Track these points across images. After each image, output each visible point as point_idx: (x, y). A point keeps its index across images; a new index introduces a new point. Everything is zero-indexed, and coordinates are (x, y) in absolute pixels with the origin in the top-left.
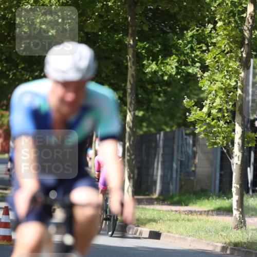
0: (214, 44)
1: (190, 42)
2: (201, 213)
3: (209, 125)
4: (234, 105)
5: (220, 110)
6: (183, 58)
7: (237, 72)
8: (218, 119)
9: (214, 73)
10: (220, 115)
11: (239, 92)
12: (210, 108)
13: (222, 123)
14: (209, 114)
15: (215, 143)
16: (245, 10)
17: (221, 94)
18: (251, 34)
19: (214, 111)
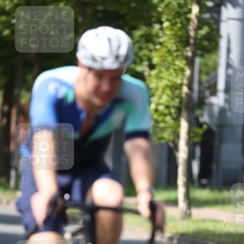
0: (161, 44)
1: (138, 42)
3: (157, 122)
4: (180, 102)
5: (167, 107)
7: (183, 70)
8: (165, 115)
9: (160, 72)
10: (166, 111)
11: (185, 89)
12: (158, 104)
13: (168, 118)
14: (156, 110)
15: (162, 138)
17: (168, 91)
18: (196, 34)
19: (161, 108)
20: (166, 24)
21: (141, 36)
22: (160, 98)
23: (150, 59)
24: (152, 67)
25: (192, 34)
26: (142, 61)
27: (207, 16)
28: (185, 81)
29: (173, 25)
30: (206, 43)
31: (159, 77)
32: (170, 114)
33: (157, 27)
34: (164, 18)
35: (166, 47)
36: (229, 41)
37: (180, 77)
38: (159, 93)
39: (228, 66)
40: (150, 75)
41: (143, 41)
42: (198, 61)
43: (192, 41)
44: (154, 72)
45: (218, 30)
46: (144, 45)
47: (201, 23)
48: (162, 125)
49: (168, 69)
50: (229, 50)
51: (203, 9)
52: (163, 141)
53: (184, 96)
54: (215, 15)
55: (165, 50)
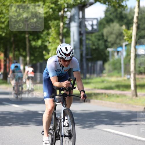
6: (43, 40)
20: (53, 29)
21: (46, 34)
22: (52, 52)
25: (61, 32)
26: (46, 41)
27: (66, 26)
29: (55, 29)
31: (52, 46)
33: (50, 31)
34: (52, 27)
35: (53, 36)
36: (74, 33)
39: (74, 41)
42: (64, 40)
44: (50, 44)
46: (47, 36)
47: (64, 28)
49: (54, 43)
50: (74, 36)
51: (64, 24)
54: (69, 25)
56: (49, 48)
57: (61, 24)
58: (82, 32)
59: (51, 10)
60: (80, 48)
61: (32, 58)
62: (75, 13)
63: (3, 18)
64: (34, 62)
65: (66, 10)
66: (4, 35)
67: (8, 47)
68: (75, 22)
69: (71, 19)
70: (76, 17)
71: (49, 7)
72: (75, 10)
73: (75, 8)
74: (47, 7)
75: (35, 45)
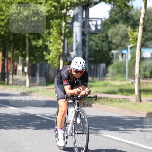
0: (53, 35)
1: (46, 35)
2: (51, 89)
3: (52, 61)
4: (60, 54)
5: (56, 56)
6: (44, 40)
7: (60, 44)
8: (55, 58)
9: (53, 44)
10: (56, 57)
11: (61, 50)
12: (53, 55)
13: (56, 60)
14: (52, 57)
15: (54, 66)
16: (62, 24)
17: (56, 51)
18: (65, 32)
19: (54, 56)
20: (54, 28)
21: (47, 33)
22: (53, 53)
23: (50, 40)
24: (50, 43)
25: (63, 32)
26: (47, 41)
27: (69, 25)
28: (61, 47)
29: (57, 29)
30: (68, 35)
31: (53, 46)
32: (57, 58)
33: (52, 30)
35: (55, 36)
36: (76, 34)
37: (60, 46)
38: (53, 51)
39: (76, 42)
40: (50, 45)
41: (47, 34)
42: (66, 41)
43: (63, 34)
44: (51, 44)
45: (72, 30)
46: (48, 36)
47: (66, 28)
48: (54, 62)
49: (55, 43)
50: (76, 37)
51: (67, 23)
52: (55, 67)
53: (61, 52)
54: (72, 25)
55: (54, 37)
56: (50, 48)
57: (64, 24)
58: (85, 33)
59: (53, 9)
60: (83, 50)
61: (32, 58)
62: (78, 12)
63: (3, 15)
64: (34, 62)
65: (69, 8)
66: (2, 33)
67: (7, 46)
68: (78, 21)
69: (74, 18)
70: (80, 16)
71: (51, 4)
72: (79, 9)
73: (78, 7)
74: (49, 5)
75: (35, 45)
